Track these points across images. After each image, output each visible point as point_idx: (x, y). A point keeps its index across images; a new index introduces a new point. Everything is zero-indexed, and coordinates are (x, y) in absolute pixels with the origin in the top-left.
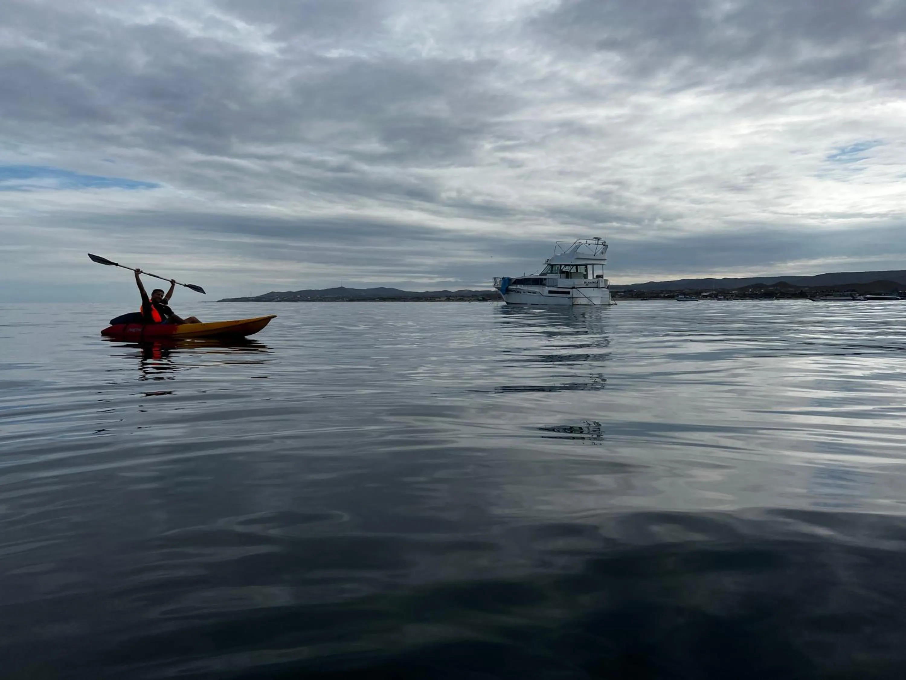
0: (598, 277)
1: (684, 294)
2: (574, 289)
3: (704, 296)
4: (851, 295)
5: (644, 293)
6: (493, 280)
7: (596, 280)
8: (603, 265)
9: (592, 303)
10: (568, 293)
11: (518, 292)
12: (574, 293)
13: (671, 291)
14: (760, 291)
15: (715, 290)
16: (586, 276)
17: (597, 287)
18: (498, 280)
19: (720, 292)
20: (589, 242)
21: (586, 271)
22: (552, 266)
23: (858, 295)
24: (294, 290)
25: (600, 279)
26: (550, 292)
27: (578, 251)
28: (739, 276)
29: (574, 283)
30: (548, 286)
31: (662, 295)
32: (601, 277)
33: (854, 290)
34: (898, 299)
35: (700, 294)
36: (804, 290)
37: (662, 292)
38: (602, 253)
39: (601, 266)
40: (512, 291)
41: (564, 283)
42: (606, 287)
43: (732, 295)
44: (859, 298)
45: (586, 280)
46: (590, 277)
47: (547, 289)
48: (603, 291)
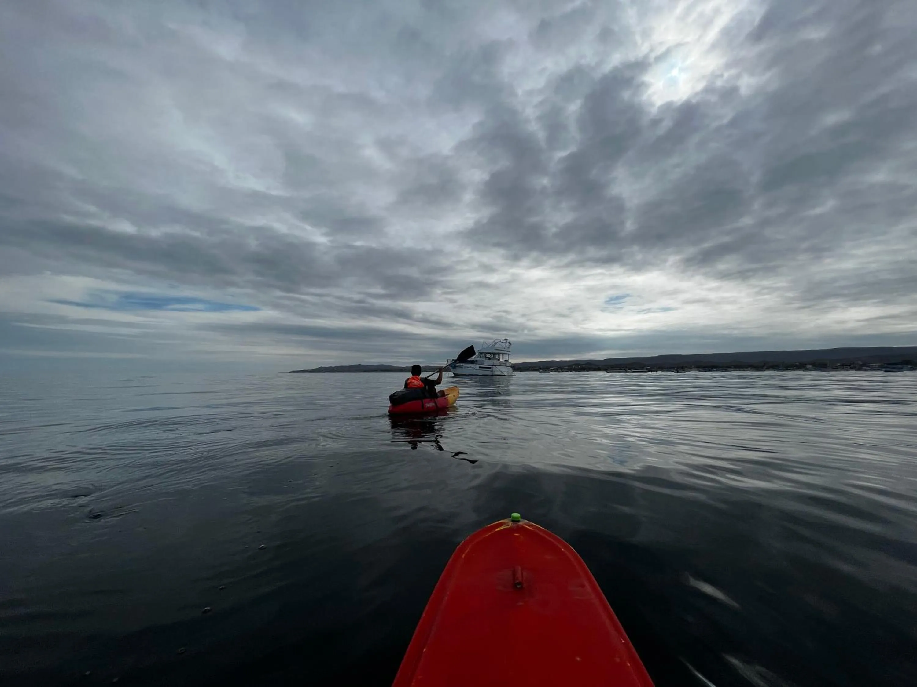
0: (505, 361)
1: (543, 369)
2: (494, 366)
3: (552, 370)
4: (625, 370)
5: (520, 368)
6: (447, 361)
7: (505, 362)
8: (508, 354)
9: (503, 374)
10: (490, 368)
11: (461, 367)
12: (494, 368)
13: (535, 367)
14: (578, 367)
15: (557, 366)
16: (499, 360)
17: (506, 366)
18: (449, 361)
19: (559, 368)
20: (502, 341)
21: (499, 357)
22: (481, 353)
23: (628, 369)
24: (333, 366)
25: (507, 362)
26: (480, 367)
27: (495, 346)
28: (568, 359)
29: (494, 363)
30: (479, 364)
31: (530, 369)
32: (508, 361)
33: (626, 367)
34: (646, 372)
35: (549, 368)
36: (600, 366)
37: (530, 367)
38: (508, 348)
39: (508, 355)
40: (457, 367)
41: (487, 363)
42: (510, 366)
43: (565, 369)
44: (628, 371)
45: (499, 362)
46: (501, 360)
47: (478, 366)
48: (508, 368)
